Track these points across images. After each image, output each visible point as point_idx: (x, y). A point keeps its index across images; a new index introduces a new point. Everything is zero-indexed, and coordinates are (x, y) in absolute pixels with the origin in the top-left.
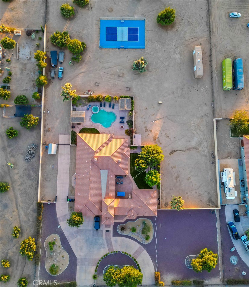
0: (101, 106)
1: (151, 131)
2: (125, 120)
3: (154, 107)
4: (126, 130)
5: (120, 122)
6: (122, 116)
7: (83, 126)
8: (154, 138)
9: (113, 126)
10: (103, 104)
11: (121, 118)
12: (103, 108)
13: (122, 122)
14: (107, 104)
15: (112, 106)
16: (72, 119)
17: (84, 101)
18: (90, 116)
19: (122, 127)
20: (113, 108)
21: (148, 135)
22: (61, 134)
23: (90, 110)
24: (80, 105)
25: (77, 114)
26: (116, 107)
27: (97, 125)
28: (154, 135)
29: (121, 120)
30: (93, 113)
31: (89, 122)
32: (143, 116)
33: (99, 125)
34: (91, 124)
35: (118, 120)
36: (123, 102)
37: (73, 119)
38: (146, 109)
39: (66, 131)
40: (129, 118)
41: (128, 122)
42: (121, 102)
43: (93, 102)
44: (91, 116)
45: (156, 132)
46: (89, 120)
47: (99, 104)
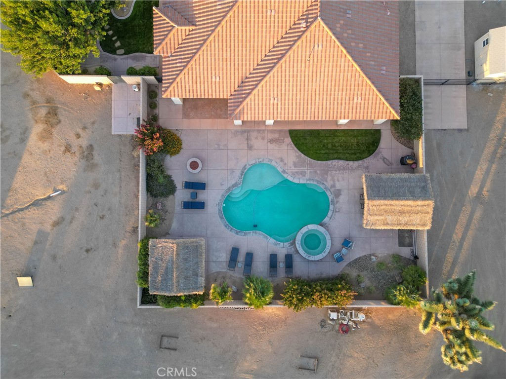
0: (289, 258)
1: (68, 149)
2: (181, 195)
3: (54, 258)
4: (177, 152)
5: (202, 186)
6: (195, 214)
7: (367, 168)
8: (54, 121)
9: (233, 171)
10: (281, 265)
11: (201, 206)
12: (282, 250)
13: (196, 186)
14: (260, 266)
15: (241, 258)
16: (424, 189)
17: (366, 283)
18: (334, 211)
19: (194, 165)
20: (235, 251)
21: (81, 132)
22: (460, 130)
23: (338, 244)
24: (380, 264)
25: (402, 213)
26: (224, 257)
27: (303, 174)
28: (55, 131)
29: (202, 196)
30: (321, 225)
31: (338, 186)
32: (102, 217)
33: (294, 174)
34: (329, 178)
35: (212, 197)
36: (186, 278)
37: (418, 190)
38: (87, 251)
39: (439, 146)
40: (163, 206)
41: (170, 189)
42: (196, 275)
43: (324, 275)
44: (330, 213)
45: (45, 146)
46: (338, 193)
47: (300, 269)
